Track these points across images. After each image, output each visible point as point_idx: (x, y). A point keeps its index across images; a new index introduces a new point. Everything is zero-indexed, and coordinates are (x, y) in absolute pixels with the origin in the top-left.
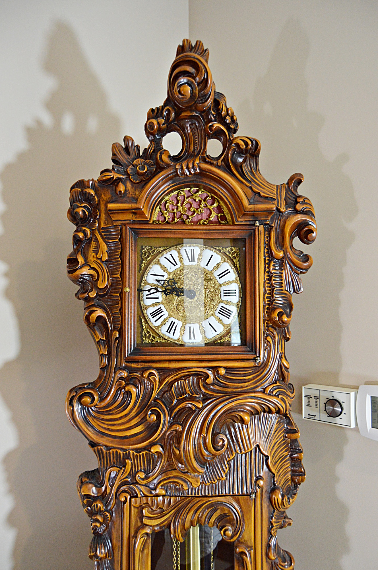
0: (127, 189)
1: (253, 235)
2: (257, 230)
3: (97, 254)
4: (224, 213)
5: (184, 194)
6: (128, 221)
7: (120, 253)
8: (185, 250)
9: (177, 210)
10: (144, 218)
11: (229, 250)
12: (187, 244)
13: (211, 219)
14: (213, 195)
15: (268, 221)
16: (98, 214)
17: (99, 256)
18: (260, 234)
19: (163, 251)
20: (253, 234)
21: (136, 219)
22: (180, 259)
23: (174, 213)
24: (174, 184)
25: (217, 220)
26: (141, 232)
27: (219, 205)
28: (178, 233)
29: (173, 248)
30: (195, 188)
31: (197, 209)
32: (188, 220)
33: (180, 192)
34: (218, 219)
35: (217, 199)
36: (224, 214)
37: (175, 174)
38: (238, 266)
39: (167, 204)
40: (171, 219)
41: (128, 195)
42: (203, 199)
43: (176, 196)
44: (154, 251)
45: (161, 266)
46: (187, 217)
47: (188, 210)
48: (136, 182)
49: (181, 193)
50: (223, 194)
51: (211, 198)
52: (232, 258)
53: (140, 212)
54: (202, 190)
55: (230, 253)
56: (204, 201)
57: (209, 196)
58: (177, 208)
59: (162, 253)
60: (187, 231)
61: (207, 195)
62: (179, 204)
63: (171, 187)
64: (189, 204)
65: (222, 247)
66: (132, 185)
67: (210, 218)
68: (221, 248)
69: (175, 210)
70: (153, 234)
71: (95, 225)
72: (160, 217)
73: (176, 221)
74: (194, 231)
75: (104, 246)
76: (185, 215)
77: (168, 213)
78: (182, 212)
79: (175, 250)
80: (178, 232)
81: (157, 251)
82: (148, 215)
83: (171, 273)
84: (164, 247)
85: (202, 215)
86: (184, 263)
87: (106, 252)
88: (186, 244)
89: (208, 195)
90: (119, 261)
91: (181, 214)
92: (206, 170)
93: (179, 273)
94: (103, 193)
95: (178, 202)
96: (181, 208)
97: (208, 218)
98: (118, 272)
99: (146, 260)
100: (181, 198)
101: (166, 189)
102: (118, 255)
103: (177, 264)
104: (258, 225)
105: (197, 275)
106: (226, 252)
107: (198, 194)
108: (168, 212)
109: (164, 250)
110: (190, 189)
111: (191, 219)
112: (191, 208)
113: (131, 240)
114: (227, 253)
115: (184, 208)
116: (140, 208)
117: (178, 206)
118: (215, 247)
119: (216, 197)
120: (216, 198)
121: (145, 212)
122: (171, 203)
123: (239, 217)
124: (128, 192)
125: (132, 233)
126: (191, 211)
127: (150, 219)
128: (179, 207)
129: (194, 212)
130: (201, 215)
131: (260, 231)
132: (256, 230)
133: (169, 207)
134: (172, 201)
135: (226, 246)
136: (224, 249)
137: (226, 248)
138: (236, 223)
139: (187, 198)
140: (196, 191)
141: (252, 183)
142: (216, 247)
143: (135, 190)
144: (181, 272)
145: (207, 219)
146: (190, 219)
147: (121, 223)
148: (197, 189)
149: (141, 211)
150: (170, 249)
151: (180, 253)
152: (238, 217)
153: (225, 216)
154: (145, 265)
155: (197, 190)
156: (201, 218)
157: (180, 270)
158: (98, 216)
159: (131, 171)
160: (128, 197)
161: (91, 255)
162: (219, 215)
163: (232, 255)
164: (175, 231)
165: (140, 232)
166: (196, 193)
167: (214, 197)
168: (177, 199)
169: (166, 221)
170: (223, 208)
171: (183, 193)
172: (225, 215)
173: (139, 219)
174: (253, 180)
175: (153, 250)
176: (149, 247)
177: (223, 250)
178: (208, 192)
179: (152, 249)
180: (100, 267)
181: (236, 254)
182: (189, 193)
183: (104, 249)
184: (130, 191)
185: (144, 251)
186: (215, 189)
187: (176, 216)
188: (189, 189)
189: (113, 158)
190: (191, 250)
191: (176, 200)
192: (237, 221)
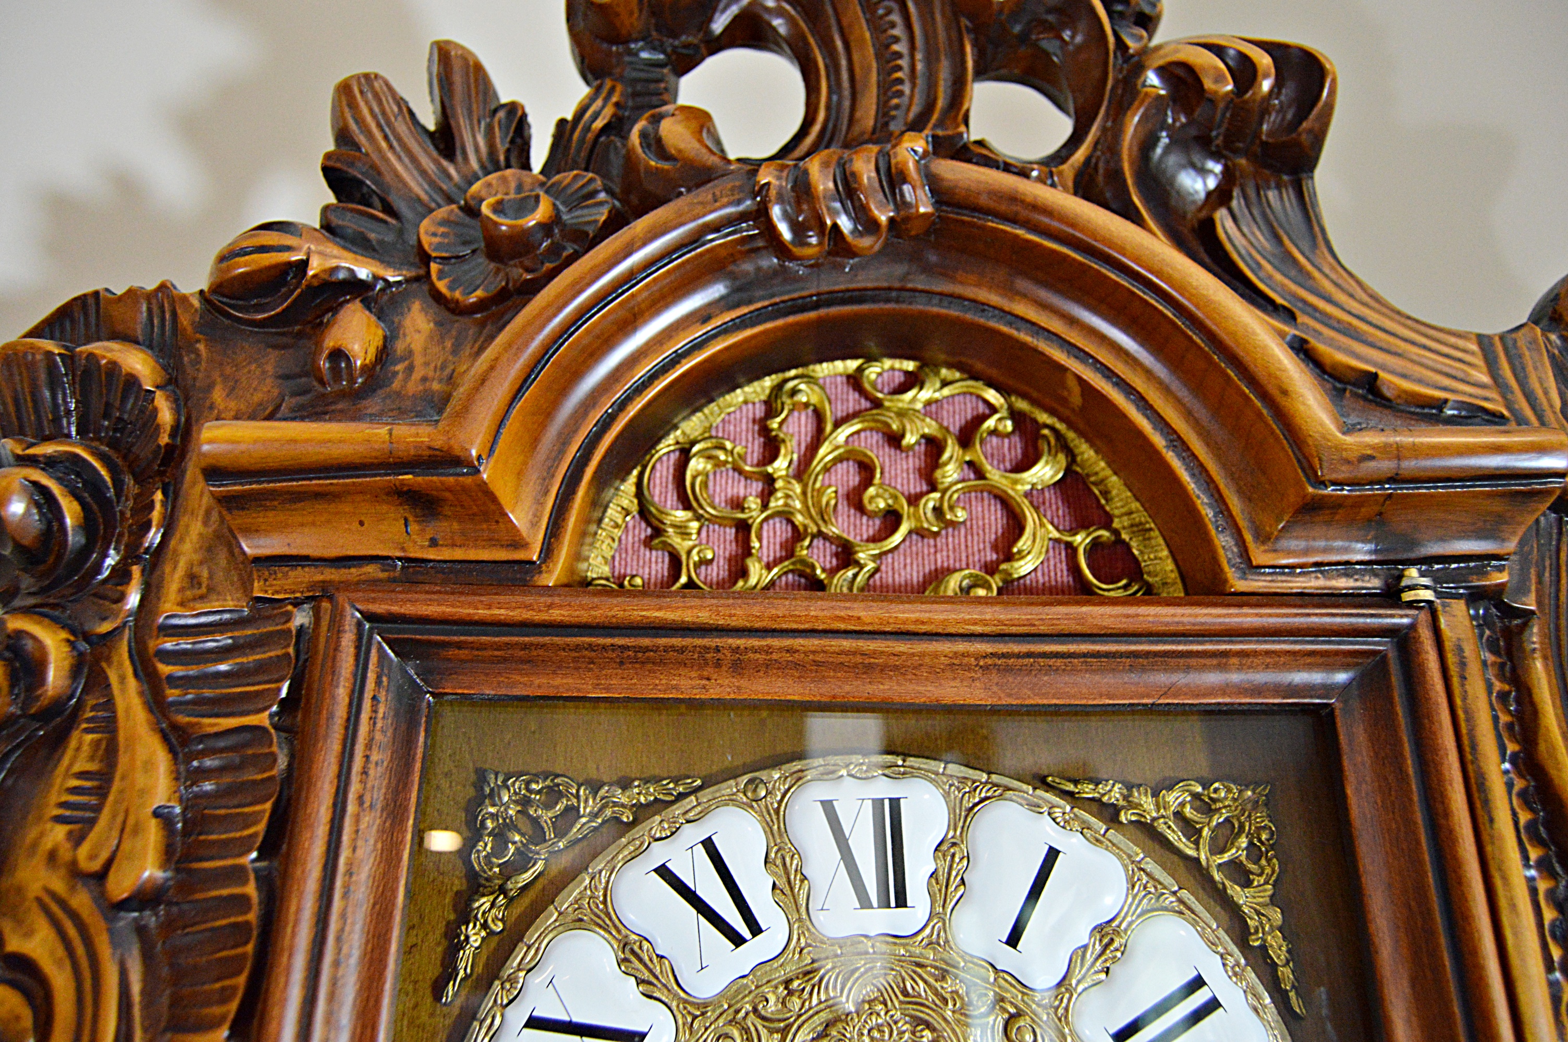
0: (400, 347)
1: (1396, 679)
2: (1425, 635)
3: (77, 839)
4: (1116, 524)
5: (814, 399)
6: (371, 570)
7: (260, 828)
8: (828, 807)
9: (765, 506)
10: (493, 542)
11: (1188, 811)
12: (838, 759)
13: (1023, 567)
14: (1022, 405)
15: (1500, 569)
16: (156, 515)
17: (92, 857)
18: (1454, 670)
19: (642, 812)
20: (1394, 667)
21: (432, 554)
22: (782, 883)
23: (743, 528)
24: (745, 310)
25: (1063, 576)
26: (463, 653)
27: (1068, 471)
28: (768, 666)
29: (729, 788)
30: (897, 364)
31: (913, 500)
32: (850, 573)
33: (790, 385)
34: (1074, 569)
35: (1052, 428)
36: (1116, 533)
37: (749, 230)
38: (1278, 949)
39: (696, 465)
40: (718, 571)
41: (396, 385)
42: (955, 428)
43: (760, 411)
44: (572, 812)
45: (625, 944)
46: (837, 555)
47: (843, 507)
48: (472, 299)
49: (794, 392)
50: (1108, 373)
51: (1009, 425)
52: (1217, 876)
53: (465, 489)
54: (944, 372)
55: (1191, 830)
56: (966, 438)
57: (993, 410)
58: (768, 492)
59: (636, 832)
60: (847, 644)
61: (982, 408)
62: (780, 466)
63: (724, 331)
64: (852, 467)
65: (1129, 787)
66: (439, 324)
67: (1009, 557)
68: (1114, 794)
69: (753, 503)
70: (558, 667)
71: (121, 598)
72: (636, 552)
73: (753, 581)
74: (901, 647)
75: (149, 766)
76: (825, 537)
77: (695, 525)
78: (799, 519)
79: (742, 805)
80: (768, 650)
81: (595, 815)
82: (534, 525)
83: (704, 1006)
84: (657, 780)
85: (952, 539)
86: (819, 918)
87: (154, 822)
88: (832, 759)
89: (986, 402)
90: (242, 902)
91: (798, 535)
92: (984, 200)
93: (772, 1007)
94: (225, 378)
95: (771, 449)
96: (798, 488)
97: (999, 562)
98: (217, 1010)
99: (502, 890)
100: (792, 427)
101: (680, 343)
102: (244, 846)
103: (756, 929)
104: (1428, 595)
105: (928, 1026)
106: (1161, 826)
107: (914, 400)
108: (698, 518)
109: (658, 806)
110: (860, 370)
111: (871, 565)
112: (871, 491)
113: (365, 716)
114: (1175, 836)
115: (820, 492)
116: (457, 451)
117: (770, 480)
118: (1071, 787)
119: (1043, 417)
120: (1046, 426)
121: (504, 495)
122: (722, 457)
123: (1263, 537)
124: (400, 367)
125: (382, 655)
126: (871, 515)
127: (548, 551)
128: (779, 484)
129: (892, 519)
130: (940, 541)
131: (1448, 645)
132: (1417, 640)
133: (705, 484)
134: (729, 445)
135: (1152, 776)
136: (1147, 802)
137: (1155, 794)
138: (1240, 585)
139: (837, 424)
140: (899, 378)
141: (1302, 318)
142: (1076, 782)
143: (455, 351)
144: (795, 1003)
145: (991, 569)
146: (861, 567)
147: (312, 586)
148: (910, 366)
149: (468, 480)
150: (705, 796)
151: (784, 831)
152: (1248, 537)
153: (1128, 547)
154: (491, 933)
155: (906, 373)
156: (941, 560)
157: (787, 983)
158: (154, 537)
159: (443, 235)
160: (398, 394)
161: (35, 845)
162: (1080, 540)
163: (1218, 848)
164: (741, 642)
165: (451, 652)
166: (902, 389)
167: (1035, 421)
168: (765, 431)
169: (684, 579)
170: (1106, 493)
171: (807, 394)
172: (1125, 536)
173: (459, 554)
174: (1305, 302)
175: (568, 809)
176: (535, 778)
177: (1131, 805)
178: (990, 384)
179: (561, 795)
180: (80, 951)
181: (1243, 842)
182: (853, 396)
183: (143, 792)
184: (418, 360)
185: (494, 816)
186: (1044, 346)
187: (755, 544)
188: (852, 365)
189: (330, 163)
190: (878, 803)
191: (759, 441)
192: (1250, 567)
